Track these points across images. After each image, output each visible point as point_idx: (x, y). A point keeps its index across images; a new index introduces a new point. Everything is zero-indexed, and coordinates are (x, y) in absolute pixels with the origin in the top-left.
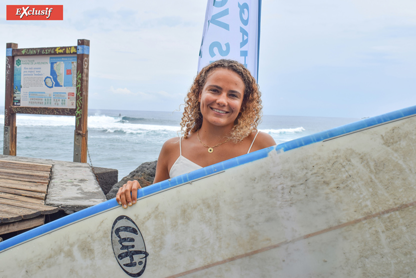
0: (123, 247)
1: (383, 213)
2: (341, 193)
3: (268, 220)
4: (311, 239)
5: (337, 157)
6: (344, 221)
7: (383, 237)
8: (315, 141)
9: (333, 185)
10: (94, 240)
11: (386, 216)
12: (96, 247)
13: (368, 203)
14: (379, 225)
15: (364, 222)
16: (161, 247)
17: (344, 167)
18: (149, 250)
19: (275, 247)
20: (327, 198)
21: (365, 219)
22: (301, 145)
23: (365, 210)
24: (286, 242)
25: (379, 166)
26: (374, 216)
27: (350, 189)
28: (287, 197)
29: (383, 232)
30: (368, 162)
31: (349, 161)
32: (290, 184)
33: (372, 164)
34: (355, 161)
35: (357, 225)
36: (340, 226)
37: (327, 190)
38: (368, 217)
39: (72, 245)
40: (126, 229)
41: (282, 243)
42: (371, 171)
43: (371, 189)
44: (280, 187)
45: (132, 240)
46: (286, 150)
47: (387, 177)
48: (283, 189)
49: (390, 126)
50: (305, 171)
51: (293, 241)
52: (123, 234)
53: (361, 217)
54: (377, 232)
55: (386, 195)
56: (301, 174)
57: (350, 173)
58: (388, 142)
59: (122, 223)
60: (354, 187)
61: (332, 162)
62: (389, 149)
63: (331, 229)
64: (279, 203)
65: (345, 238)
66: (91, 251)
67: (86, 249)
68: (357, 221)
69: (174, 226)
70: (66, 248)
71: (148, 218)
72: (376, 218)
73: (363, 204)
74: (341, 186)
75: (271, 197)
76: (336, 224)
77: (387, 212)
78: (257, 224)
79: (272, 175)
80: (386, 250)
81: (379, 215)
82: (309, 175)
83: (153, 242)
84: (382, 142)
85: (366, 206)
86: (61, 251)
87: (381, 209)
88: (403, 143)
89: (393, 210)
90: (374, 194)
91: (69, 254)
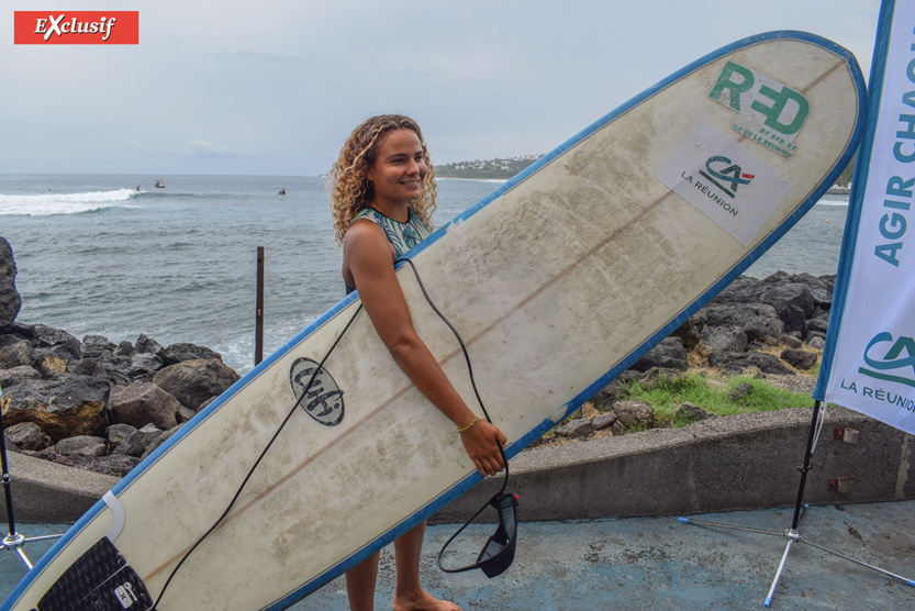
1: (597, 248)
2: (542, 242)
3: (471, 302)
4: (527, 306)
5: (524, 206)
6: (557, 272)
7: (606, 275)
8: (494, 198)
9: (530, 237)
10: (273, 400)
11: (602, 249)
12: (278, 406)
13: (577, 243)
14: (599, 264)
15: (580, 265)
16: (356, 378)
17: (535, 213)
18: (342, 387)
19: (489, 329)
20: (530, 253)
21: (579, 262)
22: (480, 208)
23: (577, 252)
24: (500, 320)
25: (575, 199)
26: (589, 255)
27: (552, 235)
28: (483, 268)
29: (605, 269)
30: (560, 200)
31: (539, 205)
32: (482, 253)
33: (565, 199)
34: (545, 202)
35: (574, 272)
36: (554, 279)
37: (525, 245)
38: (583, 258)
39: (247, 416)
41: (495, 323)
42: (568, 208)
43: (574, 227)
44: (471, 261)
46: (465, 219)
47: (587, 208)
48: (476, 261)
49: (571, 153)
50: (494, 233)
51: (507, 316)
53: (573, 261)
54: (598, 271)
55: (593, 227)
56: (490, 238)
57: (545, 217)
58: (574, 170)
60: (555, 231)
61: (521, 213)
62: (578, 177)
63: (545, 286)
64: (476, 278)
65: (565, 291)
66: (272, 413)
67: (266, 413)
68: (574, 266)
70: (242, 422)
72: (592, 256)
73: (572, 246)
74: (540, 235)
75: (466, 275)
76: (550, 279)
77: (601, 245)
78: (460, 311)
79: (458, 250)
80: (616, 289)
81: (594, 251)
82: (500, 236)
83: (344, 375)
84: (569, 172)
85: (576, 247)
86: (236, 427)
87: (593, 244)
88: (591, 166)
89: (607, 241)
90: (580, 231)
91: (248, 427)
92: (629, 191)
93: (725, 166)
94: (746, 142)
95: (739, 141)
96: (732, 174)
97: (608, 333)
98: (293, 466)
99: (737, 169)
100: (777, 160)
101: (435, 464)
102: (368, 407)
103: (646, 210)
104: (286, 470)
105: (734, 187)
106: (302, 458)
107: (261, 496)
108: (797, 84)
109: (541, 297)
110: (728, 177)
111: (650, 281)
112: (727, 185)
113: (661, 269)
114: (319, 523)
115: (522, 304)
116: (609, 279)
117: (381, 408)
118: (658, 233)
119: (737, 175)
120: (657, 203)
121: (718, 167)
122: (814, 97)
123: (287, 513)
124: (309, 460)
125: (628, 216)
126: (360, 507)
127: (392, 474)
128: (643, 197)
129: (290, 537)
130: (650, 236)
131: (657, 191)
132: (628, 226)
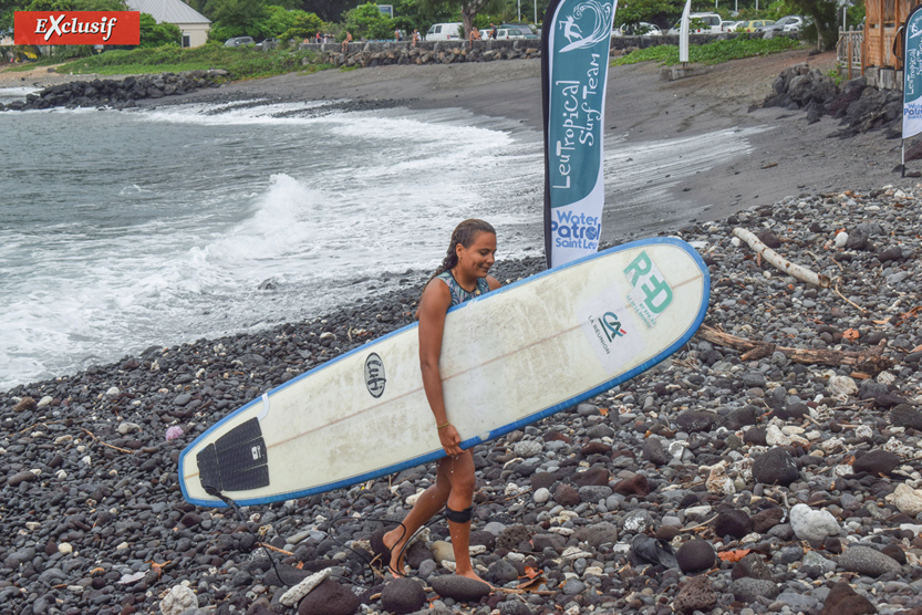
0: (372, 376)
1: (531, 345)
2: (507, 331)
4: (486, 366)
6: (507, 352)
7: (530, 363)
9: (502, 325)
10: (354, 371)
11: (533, 347)
12: (355, 376)
13: (522, 338)
14: (528, 354)
15: (519, 352)
16: (394, 375)
18: (387, 377)
19: (464, 372)
20: (498, 335)
21: (519, 350)
23: (520, 344)
24: (470, 369)
25: (531, 310)
26: (525, 348)
27: (513, 328)
28: (474, 335)
29: (530, 360)
30: (525, 308)
31: (513, 307)
32: (476, 325)
33: (527, 309)
34: (517, 307)
35: (514, 355)
36: (504, 355)
37: (498, 329)
38: (522, 348)
39: (340, 376)
40: (374, 362)
41: (467, 370)
42: (526, 314)
43: (525, 328)
44: (470, 328)
45: (377, 370)
47: (535, 318)
48: (472, 329)
49: (543, 280)
51: (474, 368)
52: (372, 366)
53: (517, 349)
54: (526, 360)
55: (534, 331)
57: (513, 316)
59: (373, 358)
60: (515, 326)
63: (498, 358)
65: (506, 365)
66: (351, 379)
67: (349, 378)
68: (515, 352)
69: (403, 359)
70: (336, 378)
71: (388, 354)
72: (527, 349)
73: (519, 339)
74: (507, 326)
75: (464, 336)
76: (501, 354)
77: (533, 345)
81: (528, 347)
82: (488, 318)
83: (390, 371)
85: (521, 340)
86: (333, 379)
87: (529, 342)
88: (548, 293)
89: (537, 343)
90: (526, 332)
91: (338, 382)
92: (559, 317)
93: (613, 320)
94: (630, 309)
95: (627, 307)
96: (615, 327)
97: (520, 399)
98: (351, 413)
99: (618, 324)
100: (642, 326)
101: (416, 439)
102: (395, 394)
103: (563, 332)
104: (348, 414)
105: (613, 336)
106: (356, 411)
107: (332, 423)
108: (672, 281)
109: (494, 363)
110: (612, 328)
111: (551, 376)
112: (610, 333)
113: (558, 371)
114: (354, 449)
115: (484, 364)
116: (531, 367)
117: (400, 397)
118: (564, 348)
119: (617, 329)
120: (571, 330)
121: (610, 319)
122: (678, 294)
123: (342, 437)
124: (360, 412)
125: (553, 331)
126: (375, 448)
127: (394, 436)
128: (565, 323)
129: (338, 451)
130: (560, 349)
131: (574, 322)
132: (550, 338)
